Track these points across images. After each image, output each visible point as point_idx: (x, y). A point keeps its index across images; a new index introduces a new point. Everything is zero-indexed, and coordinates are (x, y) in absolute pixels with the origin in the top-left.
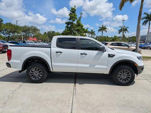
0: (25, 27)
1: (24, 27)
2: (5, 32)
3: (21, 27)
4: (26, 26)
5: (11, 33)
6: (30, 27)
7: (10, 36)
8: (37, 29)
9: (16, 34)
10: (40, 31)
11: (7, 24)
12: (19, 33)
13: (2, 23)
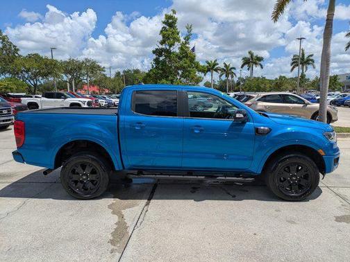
0: (71, 62)
1: (69, 63)
2: (26, 76)
3: (62, 63)
4: (73, 60)
5: (40, 78)
6: (83, 62)
7: (38, 83)
8: (99, 67)
9: (51, 79)
10: (104, 71)
11: (30, 57)
12: (57, 75)
13: (17, 55)
